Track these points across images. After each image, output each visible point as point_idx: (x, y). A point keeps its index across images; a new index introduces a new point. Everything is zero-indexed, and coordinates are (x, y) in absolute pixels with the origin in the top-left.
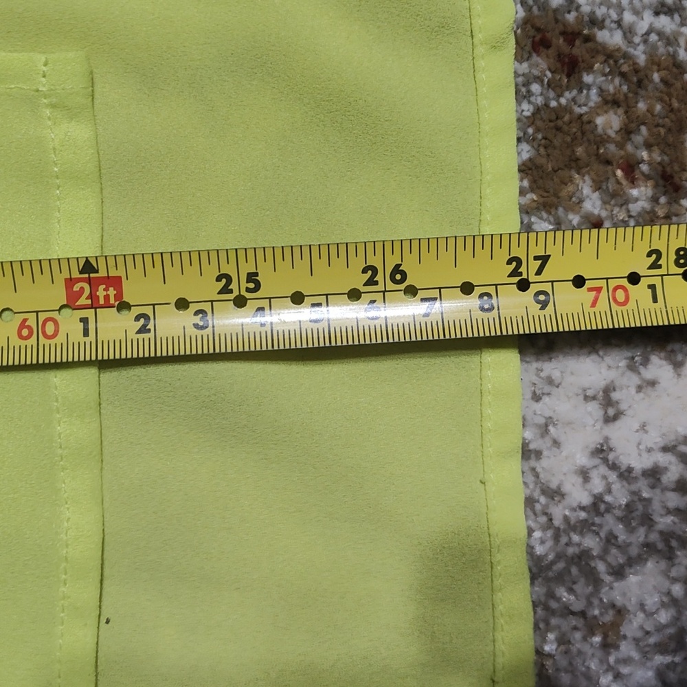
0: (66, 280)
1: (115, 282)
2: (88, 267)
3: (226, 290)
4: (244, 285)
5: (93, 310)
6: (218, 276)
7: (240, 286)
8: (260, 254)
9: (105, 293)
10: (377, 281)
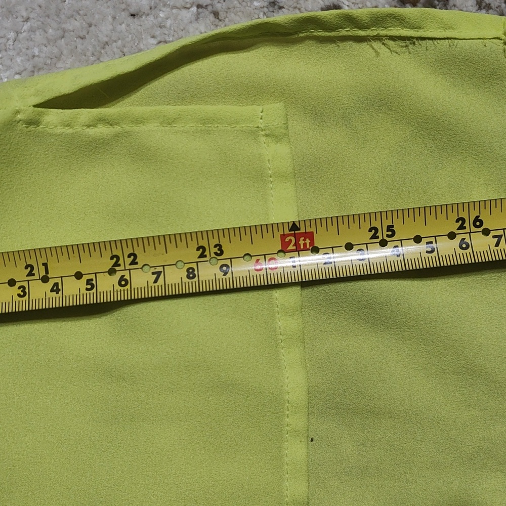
0: (281, 235)
1: (310, 236)
2: (294, 227)
3: (374, 237)
4: (385, 233)
5: (297, 252)
6: (370, 229)
7: (383, 234)
8: (395, 214)
9: (304, 242)
10: (465, 227)
